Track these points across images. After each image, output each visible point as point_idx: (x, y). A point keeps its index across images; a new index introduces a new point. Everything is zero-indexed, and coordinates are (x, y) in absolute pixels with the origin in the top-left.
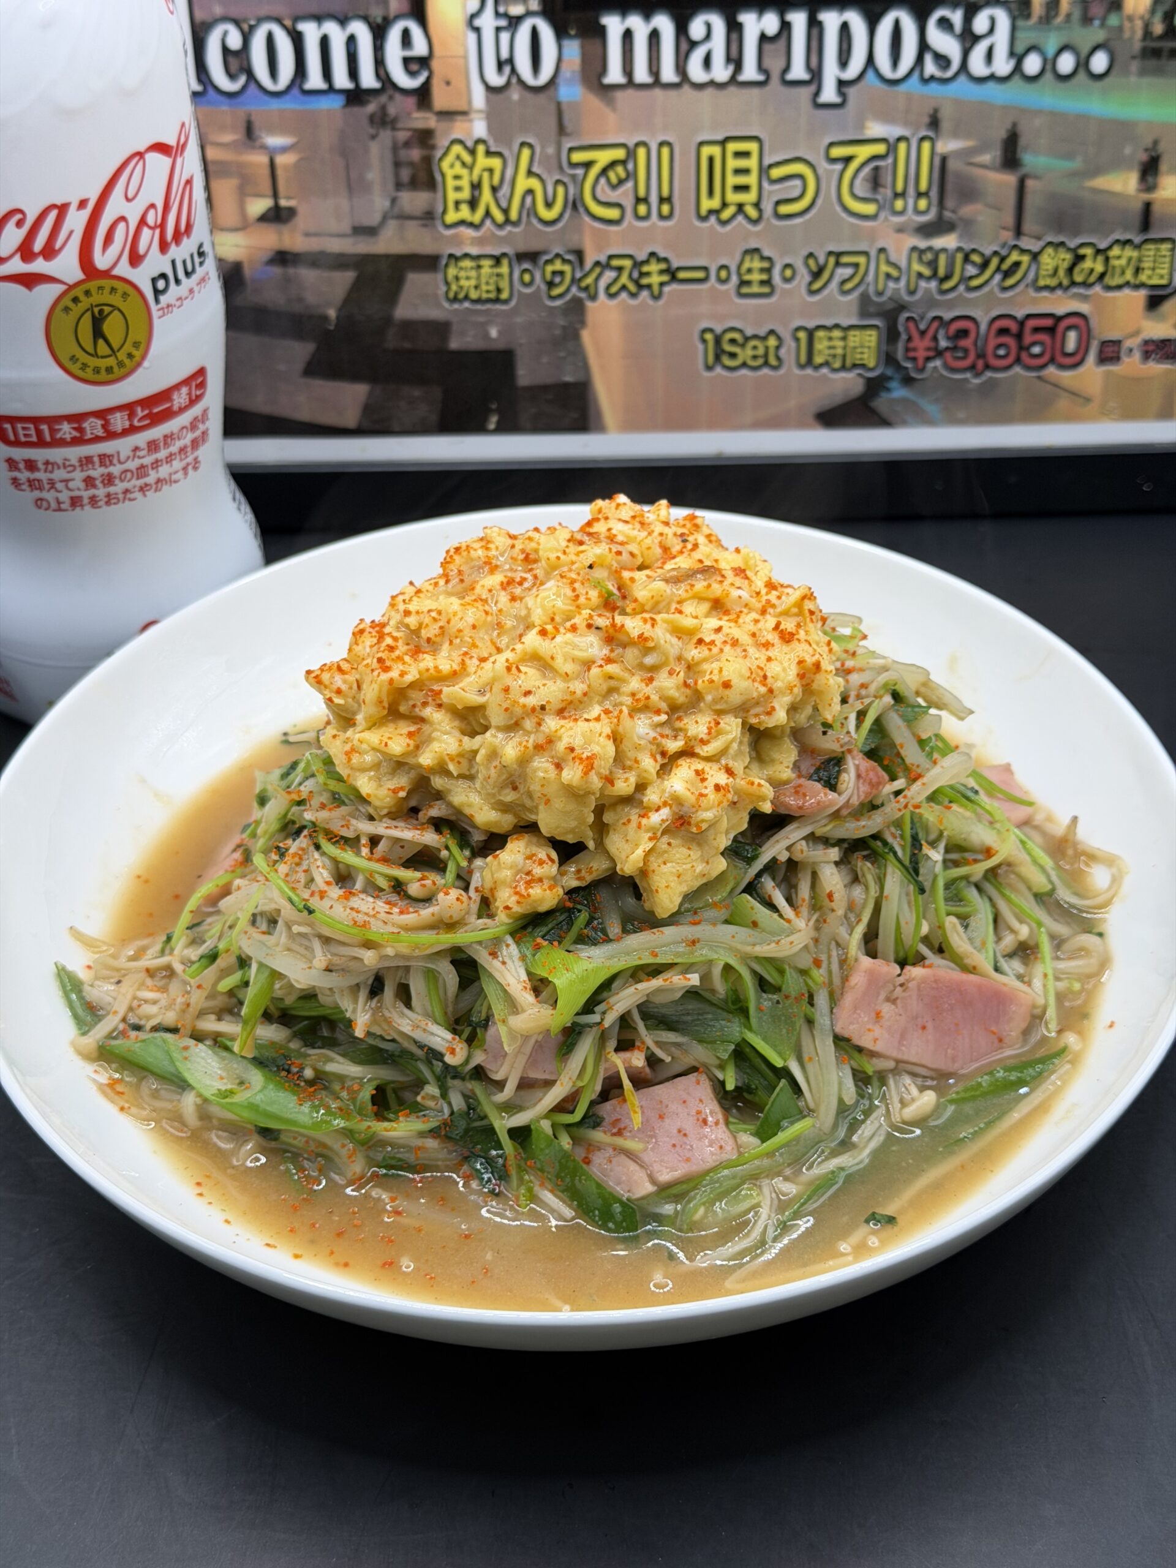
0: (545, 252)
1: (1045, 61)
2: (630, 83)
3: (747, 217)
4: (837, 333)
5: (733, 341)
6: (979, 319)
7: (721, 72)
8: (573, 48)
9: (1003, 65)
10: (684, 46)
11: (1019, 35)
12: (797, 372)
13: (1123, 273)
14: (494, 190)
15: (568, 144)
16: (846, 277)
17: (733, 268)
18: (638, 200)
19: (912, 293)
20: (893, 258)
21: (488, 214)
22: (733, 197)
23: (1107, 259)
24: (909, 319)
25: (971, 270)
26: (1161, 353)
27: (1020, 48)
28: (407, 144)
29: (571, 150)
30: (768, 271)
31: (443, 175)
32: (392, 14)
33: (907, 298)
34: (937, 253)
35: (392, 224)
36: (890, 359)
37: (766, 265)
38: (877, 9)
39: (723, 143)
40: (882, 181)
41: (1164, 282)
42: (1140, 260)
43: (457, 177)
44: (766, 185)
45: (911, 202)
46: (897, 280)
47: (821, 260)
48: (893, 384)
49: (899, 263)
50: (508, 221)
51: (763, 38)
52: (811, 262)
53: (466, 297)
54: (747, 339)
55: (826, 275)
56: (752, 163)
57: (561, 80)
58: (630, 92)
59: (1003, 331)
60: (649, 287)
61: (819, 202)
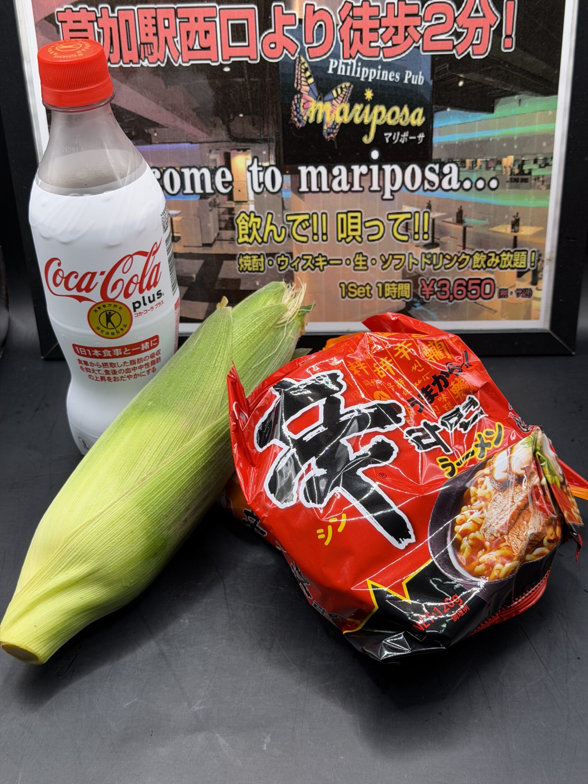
0: (278, 253)
1: (472, 183)
2: (310, 191)
3: (356, 240)
4: (394, 285)
5: (352, 287)
6: (450, 280)
7: (345, 187)
8: (288, 178)
9: (455, 185)
10: (331, 178)
11: (461, 173)
12: (378, 299)
13: (507, 263)
14: (258, 230)
15: (286, 213)
16: (397, 263)
17: (352, 260)
18: (314, 234)
19: (423, 270)
20: (415, 257)
21: (255, 239)
22: (351, 233)
23: (500, 258)
24: (422, 279)
25: (447, 262)
26: (524, 294)
27: (462, 179)
28: (223, 213)
29: (287, 215)
30: (366, 261)
31: (238, 225)
32: (218, 166)
33: (421, 271)
34: (432, 255)
35: (218, 242)
36: (415, 295)
37: (365, 258)
38: (405, 164)
39: (347, 213)
40: (409, 227)
41: (524, 266)
42: (513, 258)
43: (243, 225)
44: (363, 228)
45: (421, 235)
46: (417, 265)
47: (387, 257)
48: (417, 305)
49: (417, 259)
50: (263, 242)
51: (361, 175)
52: (383, 258)
53: (247, 270)
54: (358, 287)
55: (389, 262)
56: (358, 221)
57: (283, 190)
58: (310, 194)
59: (460, 285)
60: (319, 266)
61: (385, 235)
